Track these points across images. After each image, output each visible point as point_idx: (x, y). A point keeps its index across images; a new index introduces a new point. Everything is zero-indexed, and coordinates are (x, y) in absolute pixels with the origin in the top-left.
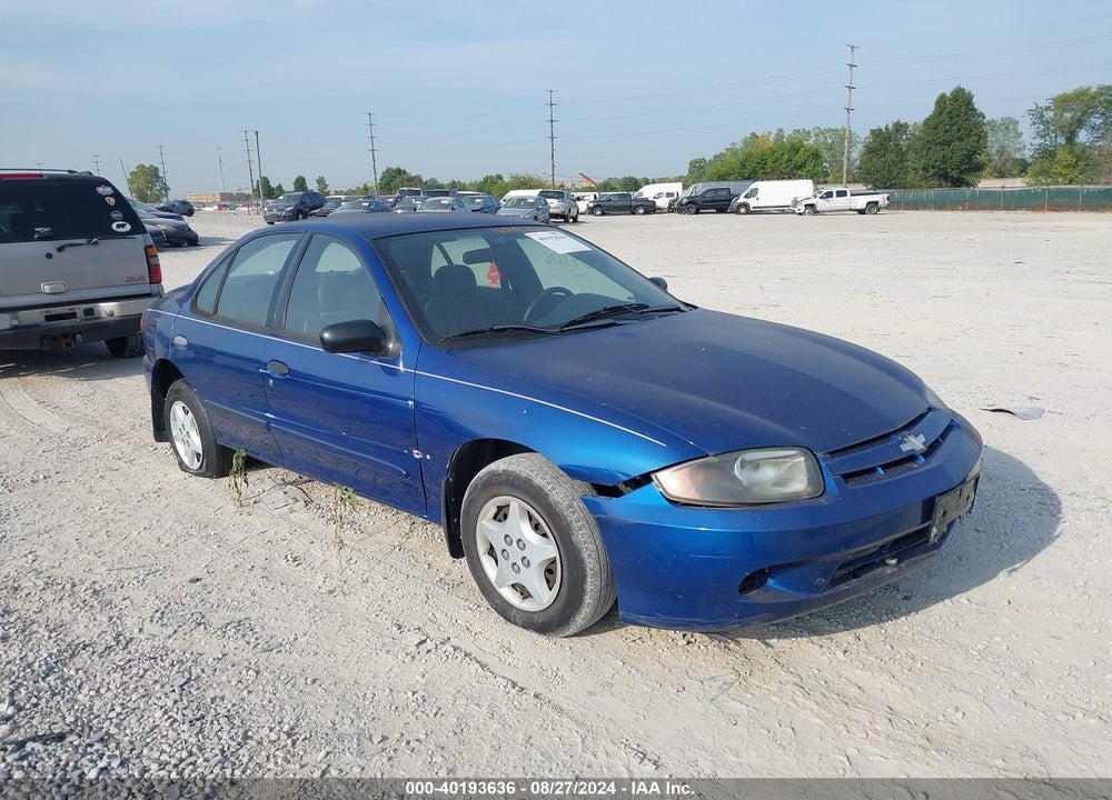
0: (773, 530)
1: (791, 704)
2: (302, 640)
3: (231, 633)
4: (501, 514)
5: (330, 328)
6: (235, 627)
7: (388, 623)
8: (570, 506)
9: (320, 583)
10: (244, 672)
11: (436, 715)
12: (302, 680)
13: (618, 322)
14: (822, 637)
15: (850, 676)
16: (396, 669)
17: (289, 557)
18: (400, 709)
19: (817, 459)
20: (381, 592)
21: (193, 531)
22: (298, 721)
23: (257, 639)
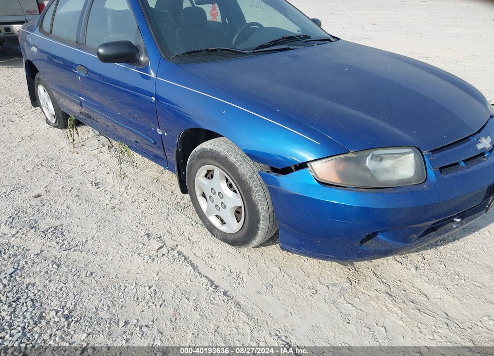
0: (390, 207)
1: (384, 308)
2: (90, 242)
3: (49, 235)
4: (209, 175)
5: (104, 46)
6: (52, 232)
7: (143, 232)
8: (252, 177)
9: (108, 202)
10: (50, 265)
11: (161, 306)
12: (84, 273)
13: (291, 47)
14: (401, 256)
15: (419, 286)
16: (142, 268)
17: (93, 183)
18: (140, 300)
19: (423, 155)
20: (142, 210)
21: (44, 163)
22: (75, 305)
23: (63, 240)
